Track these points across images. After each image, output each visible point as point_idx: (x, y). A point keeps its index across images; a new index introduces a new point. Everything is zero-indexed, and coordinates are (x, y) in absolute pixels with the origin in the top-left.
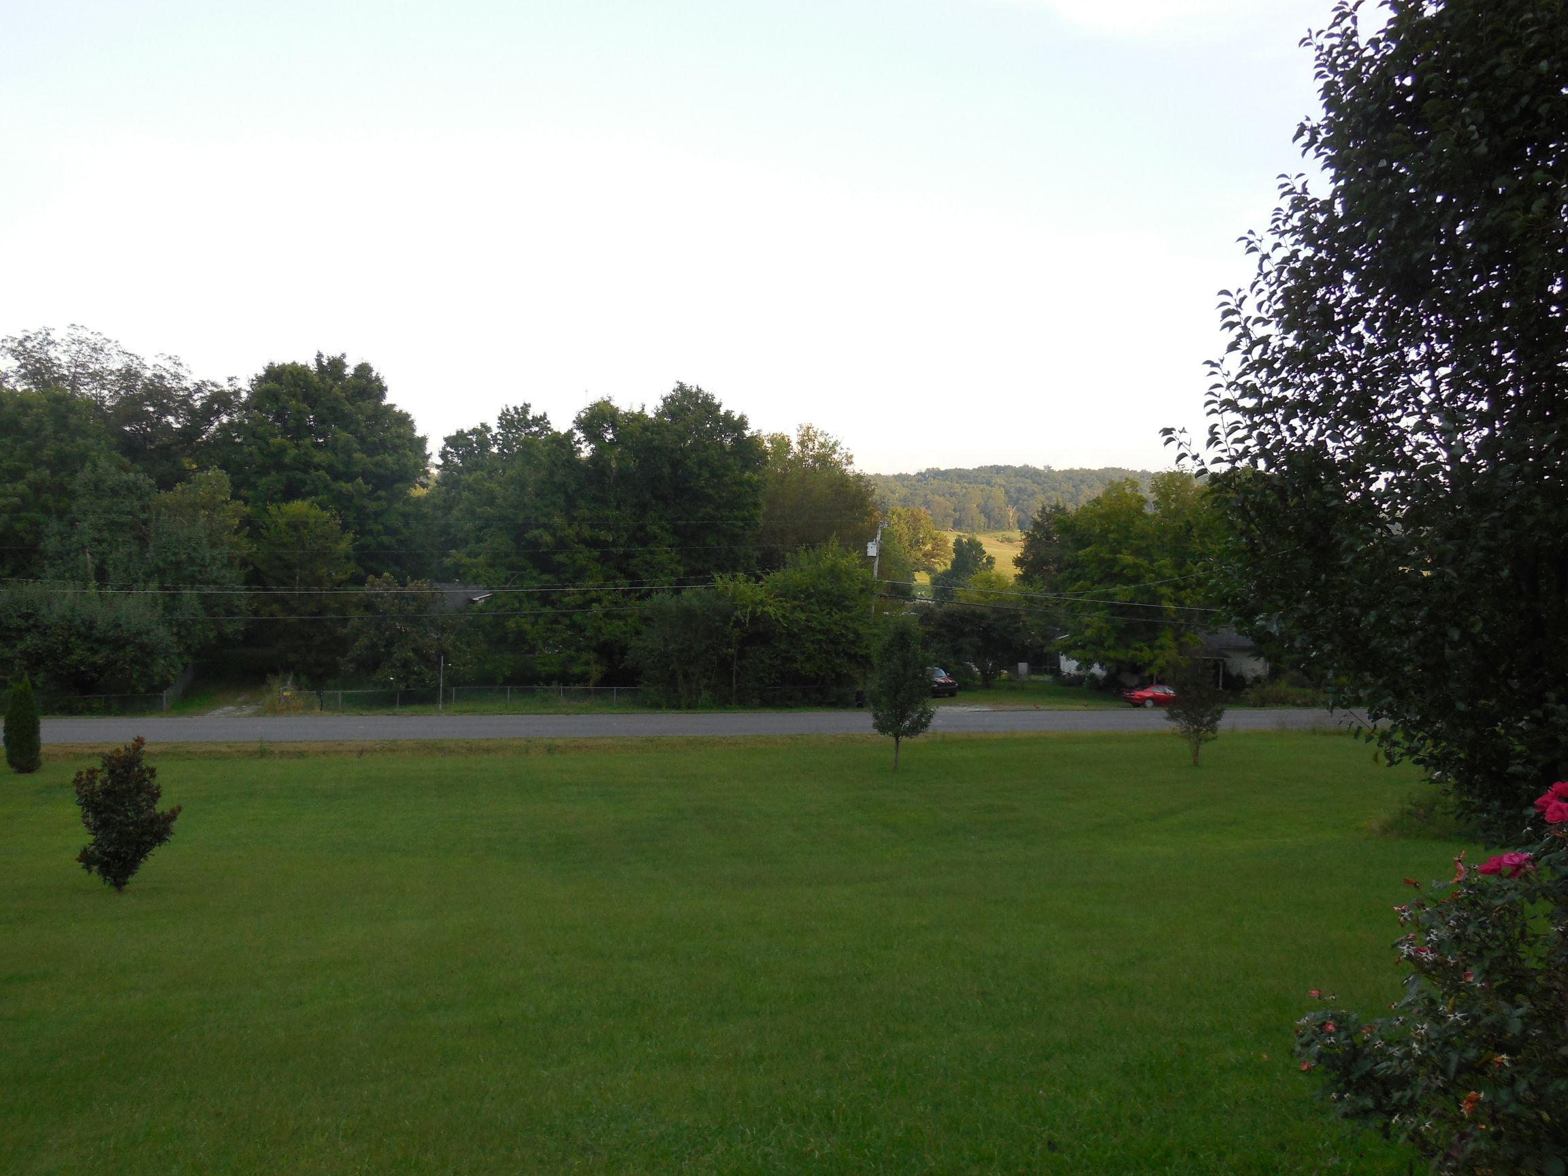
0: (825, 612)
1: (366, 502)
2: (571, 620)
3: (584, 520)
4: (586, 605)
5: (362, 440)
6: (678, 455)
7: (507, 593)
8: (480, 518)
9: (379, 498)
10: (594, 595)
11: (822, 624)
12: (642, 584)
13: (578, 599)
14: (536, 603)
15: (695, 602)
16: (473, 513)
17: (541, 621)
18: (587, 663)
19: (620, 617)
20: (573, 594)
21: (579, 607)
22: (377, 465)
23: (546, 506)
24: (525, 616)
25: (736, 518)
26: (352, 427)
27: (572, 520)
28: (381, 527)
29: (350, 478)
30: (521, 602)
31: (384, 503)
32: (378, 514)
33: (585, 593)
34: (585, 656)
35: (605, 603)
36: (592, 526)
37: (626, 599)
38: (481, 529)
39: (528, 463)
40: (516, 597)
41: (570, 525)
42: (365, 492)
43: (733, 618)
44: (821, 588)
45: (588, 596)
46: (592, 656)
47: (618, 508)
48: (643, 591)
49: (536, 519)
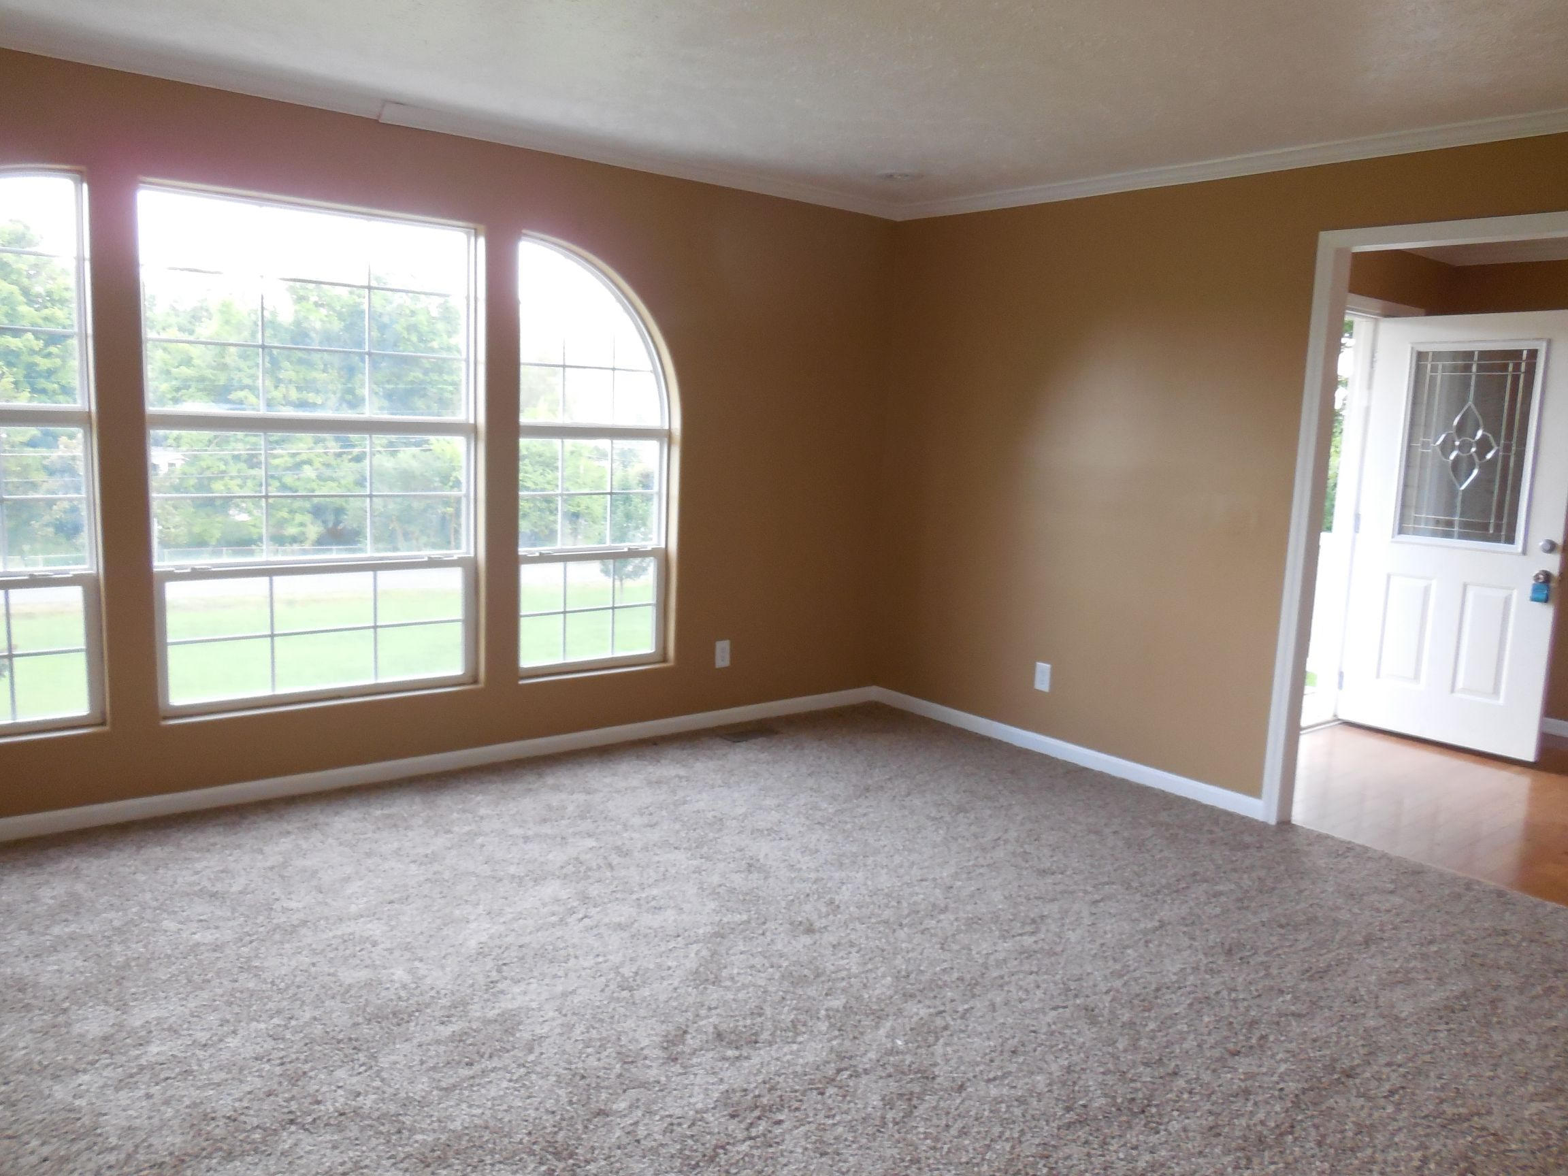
0: (538, 473)
1: (38, 359)
2: (280, 482)
3: (290, 381)
4: (298, 466)
5: (26, 292)
6: (386, 320)
7: (211, 455)
8: (176, 379)
9: (49, 355)
10: (304, 457)
11: (535, 484)
12: (353, 446)
13: (290, 461)
14: (243, 466)
15: (415, 464)
16: (168, 372)
17: (250, 483)
18: (302, 524)
19: (333, 479)
20: (282, 456)
21: (288, 469)
22: (46, 319)
23: (249, 368)
24: (232, 478)
25: (445, 382)
26: (14, 277)
27: (278, 383)
28: (56, 386)
29: (16, 333)
30: (226, 463)
31: (58, 361)
32: (50, 373)
33: (294, 455)
34: (299, 518)
35: (317, 464)
36: (299, 389)
37: (339, 460)
38: (178, 390)
39: (227, 322)
40: (221, 459)
41: (276, 387)
42: (37, 349)
43: (452, 478)
44: (534, 450)
45: (298, 459)
46: (307, 518)
47: (324, 371)
48: (355, 454)
49: (240, 381)
